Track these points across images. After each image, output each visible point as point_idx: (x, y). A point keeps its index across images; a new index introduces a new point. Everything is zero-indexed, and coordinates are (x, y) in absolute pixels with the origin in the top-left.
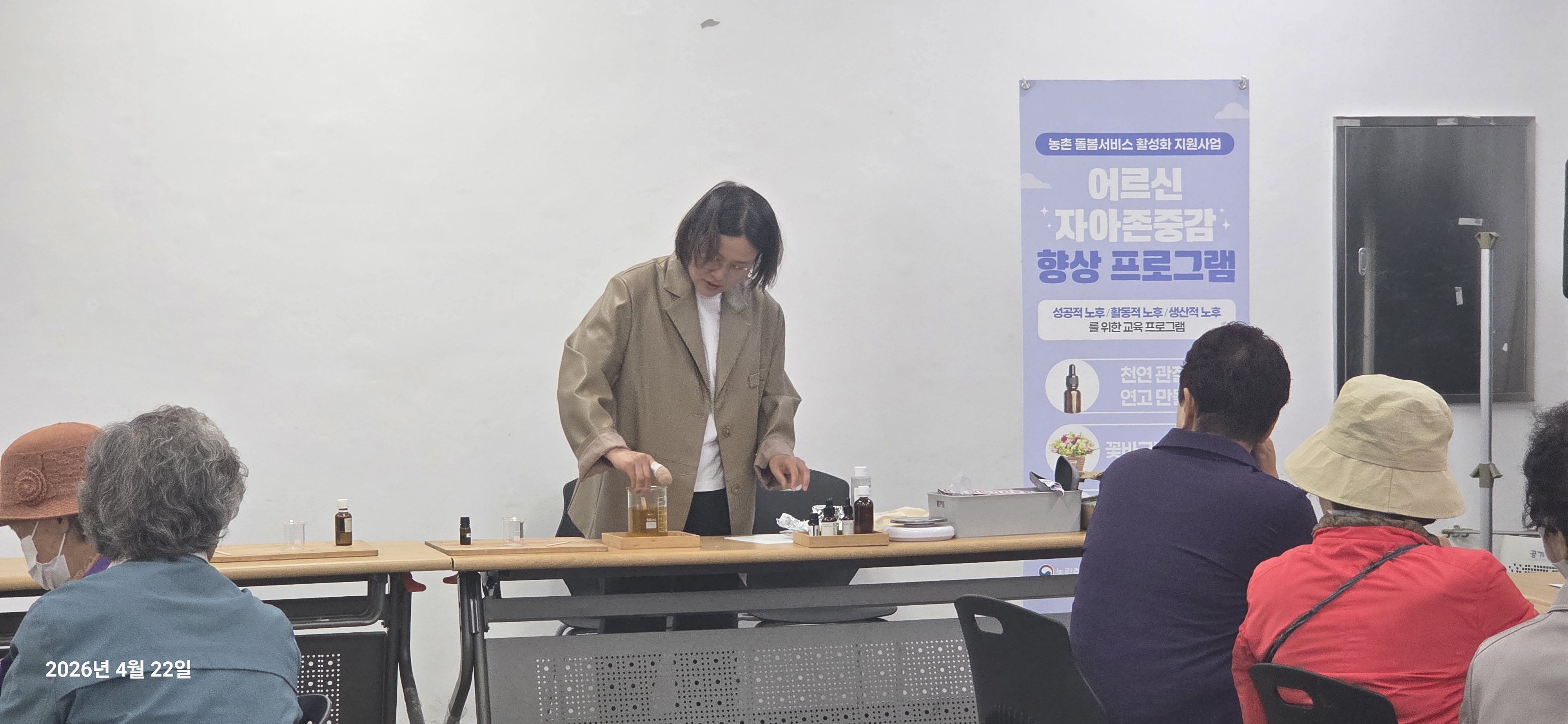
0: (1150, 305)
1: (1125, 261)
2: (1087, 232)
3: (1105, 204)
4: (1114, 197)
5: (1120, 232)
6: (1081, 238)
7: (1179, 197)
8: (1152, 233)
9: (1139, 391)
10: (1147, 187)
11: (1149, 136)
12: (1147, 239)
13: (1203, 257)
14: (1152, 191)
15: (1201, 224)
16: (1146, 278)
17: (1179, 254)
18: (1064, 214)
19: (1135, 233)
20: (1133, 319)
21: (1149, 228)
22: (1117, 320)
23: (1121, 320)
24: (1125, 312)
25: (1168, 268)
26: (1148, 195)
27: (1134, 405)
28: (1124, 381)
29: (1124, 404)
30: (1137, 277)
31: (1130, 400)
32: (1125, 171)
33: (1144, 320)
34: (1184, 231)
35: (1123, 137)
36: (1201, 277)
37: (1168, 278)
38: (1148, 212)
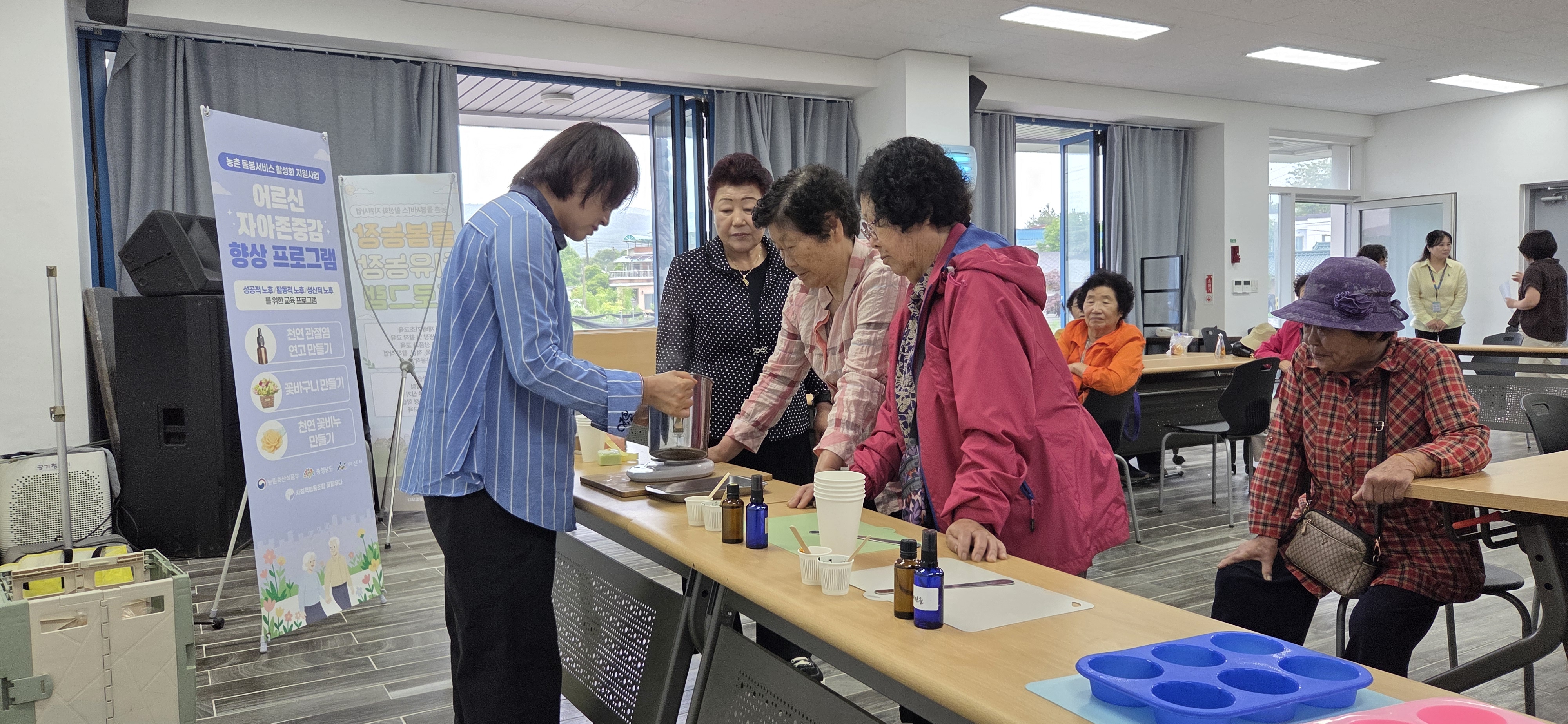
0: (297, 285)
1: (280, 254)
2: (256, 229)
3: (264, 211)
4: (269, 207)
5: (275, 232)
6: (253, 235)
7: (302, 210)
8: (292, 234)
9: (299, 346)
10: (284, 201)
11: (283, 165)
12: (289, 238)
13: (320, 252)
14: (288, 204)
15: (316, 231)
16: (293, 266)
17: (308, 250)
18: (241, 216)
19: (283, 233)
20: (289, 295)
21: (289, 230)
22: (280, 295)
23: (282, 295)
24: (284, 290)
25: (303, 260)
26: (286, 207)
27: (296, 355)
28: (290, 339)
29: (292, 356)
30: (287, 265)
31: (294, 353)
32: (272, 188)
33: (295, 296)
34: (308, 233)
35: (269, 163)
36: (320, 266)
37: (303, 266)
38: (288, 219)
